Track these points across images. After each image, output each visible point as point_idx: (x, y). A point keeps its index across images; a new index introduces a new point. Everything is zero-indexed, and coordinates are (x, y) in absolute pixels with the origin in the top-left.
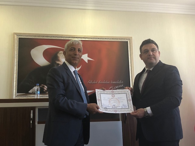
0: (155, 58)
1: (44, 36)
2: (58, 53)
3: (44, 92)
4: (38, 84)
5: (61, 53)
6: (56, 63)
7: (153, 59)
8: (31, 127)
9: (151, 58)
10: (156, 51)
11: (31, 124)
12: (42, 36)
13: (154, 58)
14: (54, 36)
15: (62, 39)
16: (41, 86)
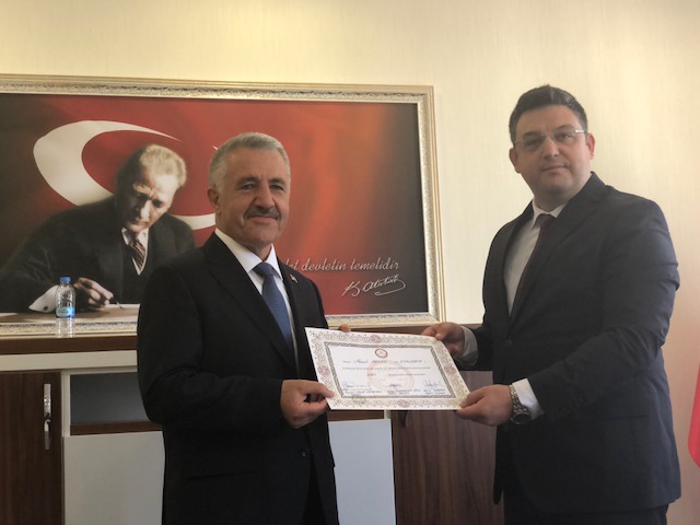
0: (570, 167)
1: (83, 86)
2: (141, 151)
3: (92, 305)
4: (68, 279)
5: (153, 153)
6: (134, 192)
7: (561, 170)
8: (47, 447)
9: (552, 168)
10: (576, 139)
11: (47, 437)
12: (76, 86)
13: (565, 166)
14: (124, 84)
15: (159, 95)
16: (76, 285)
